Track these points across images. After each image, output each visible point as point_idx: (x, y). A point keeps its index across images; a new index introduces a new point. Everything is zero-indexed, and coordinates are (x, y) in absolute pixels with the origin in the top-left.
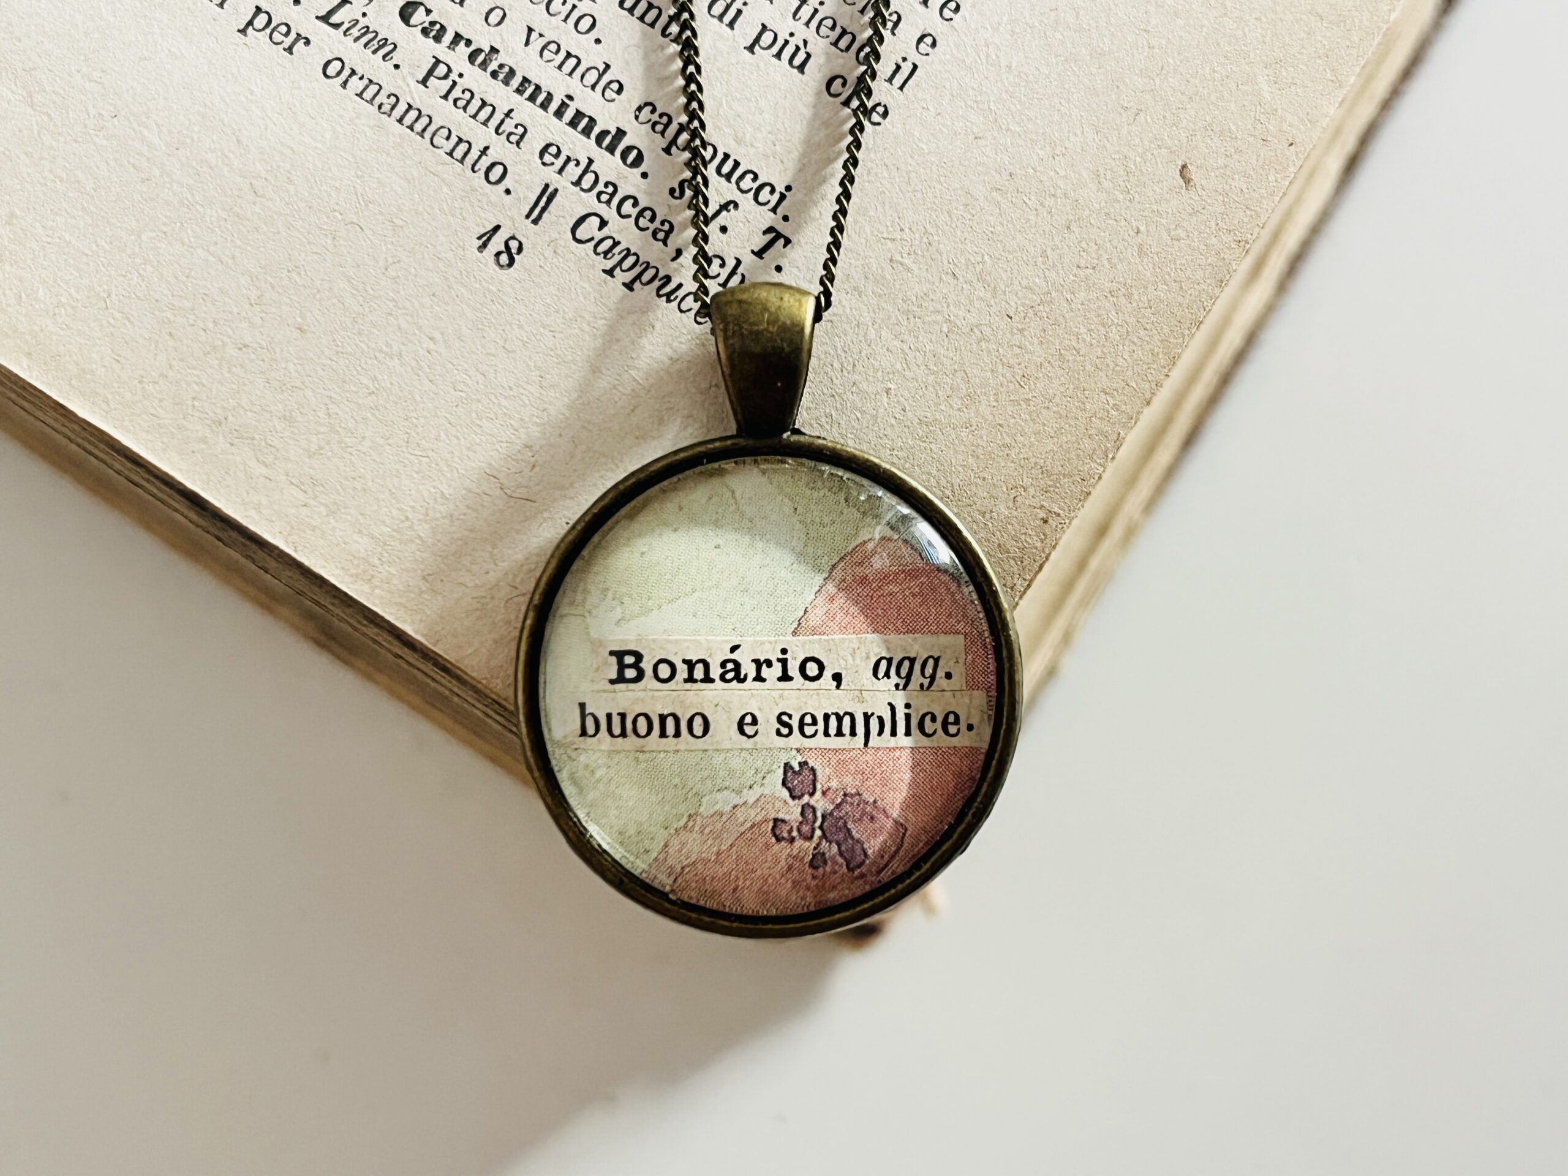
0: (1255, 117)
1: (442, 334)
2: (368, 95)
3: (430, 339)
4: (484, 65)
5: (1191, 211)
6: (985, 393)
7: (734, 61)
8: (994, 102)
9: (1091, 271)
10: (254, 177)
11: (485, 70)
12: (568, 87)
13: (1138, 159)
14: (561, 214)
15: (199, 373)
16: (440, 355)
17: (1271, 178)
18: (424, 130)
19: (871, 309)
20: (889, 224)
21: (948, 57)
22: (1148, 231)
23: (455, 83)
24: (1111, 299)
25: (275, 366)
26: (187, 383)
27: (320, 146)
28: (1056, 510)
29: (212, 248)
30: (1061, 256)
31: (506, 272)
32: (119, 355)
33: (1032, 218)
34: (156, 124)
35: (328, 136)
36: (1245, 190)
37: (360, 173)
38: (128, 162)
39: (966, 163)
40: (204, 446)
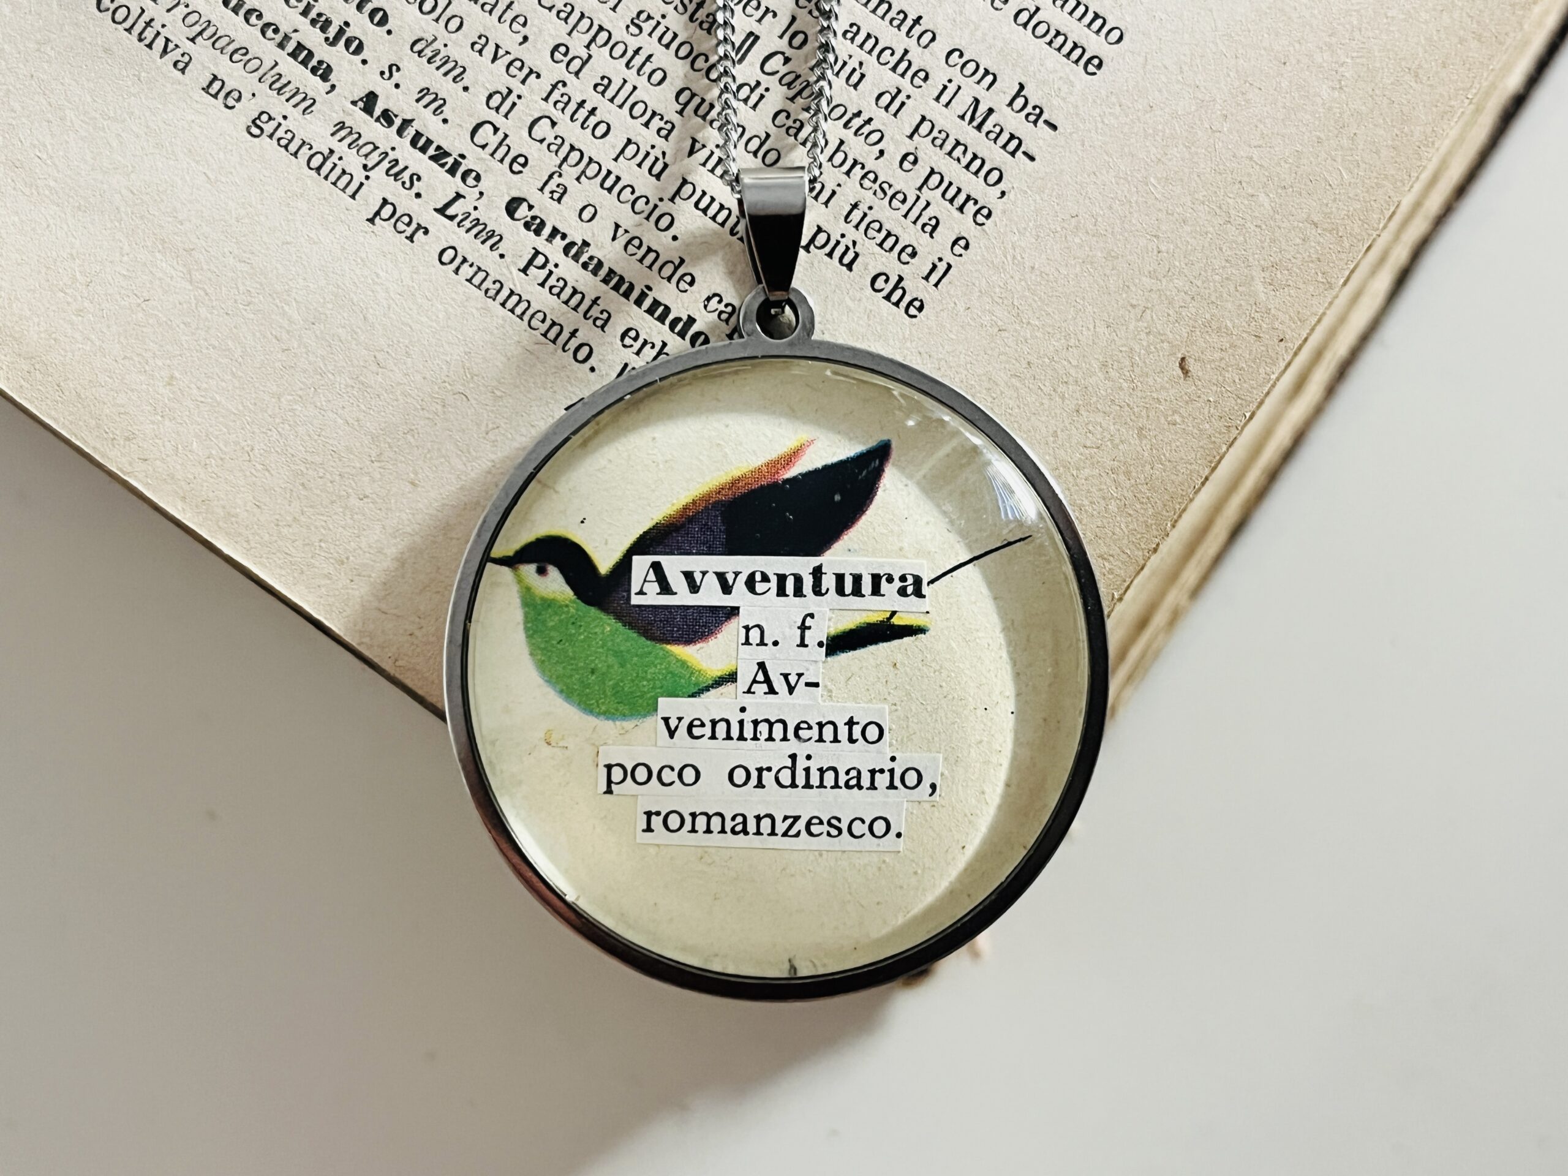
0: (1250, 315)
2: (476, 281)
4: (576, 258)
5: (1188, 399)
8: (1018, 298)
9: (1096, 450)
10: (377, 350)
11: (577, 261)
12: (648, 278)
13: (1143, 351)
15: (325, 518)
17: (1262, 370)
18: (524, 313)
21: (979, 258)
22: (1148, 416)
23: (551, 273)
24: (1112, 476)
26: (316, 527)
27: (434, 324)
29: (340, 411)
30: (1070, 437)
32: (259, 501)
33: (1046, 402)
34: (295, 299)
35: (440, 316)
36: (1237, 381)
37: (467, 350)
38: (271, 334)
39: (989, 352)
40: (329, 582)
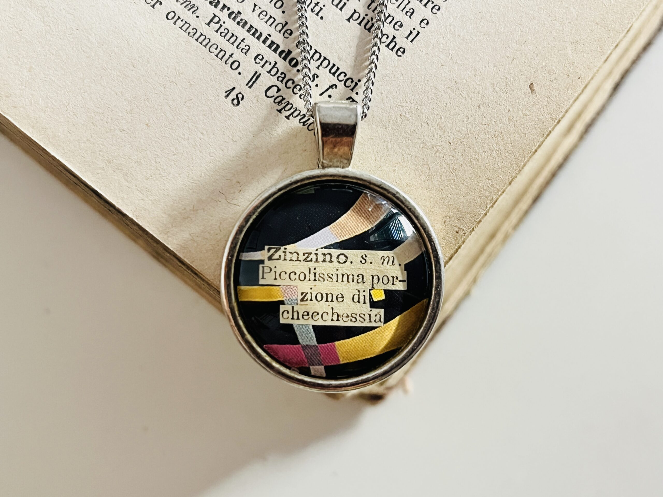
0: (565, 65)
1: (206, 132)
2: (184, 28)
3: (201, 133)
4: (234, 19)
5: (533, 103)
6: (436, 175)
7: (341, 24)
8: (451, 50)
9: (487, 126)
10: (133, 59)
11: (235, 21)
12: (269, 31)
13: (512, 79)
14: (261, 84)
15: (103, 140)
16: (205, 140)
17: (569, 92)
18: (207, 45)
19: (390, 136)
20: (401, 99)
21: (433, 29)
22: (513, 111)
23: (221, 26)
24: (495, 139)
25: (135, 140)
26: (98, 144)
27: (162, 48)
28: (463, 228)
29: (113, 88)
30: (474, 119)
31: (236, 107)
32: (70, 130)
33: (463, 101)
34: (94, 33)
35: (165, 44)
36: (557, 97)
37: (178, 61)
38: (81, 49)
39: (437, 75)
40: (103, 171)
